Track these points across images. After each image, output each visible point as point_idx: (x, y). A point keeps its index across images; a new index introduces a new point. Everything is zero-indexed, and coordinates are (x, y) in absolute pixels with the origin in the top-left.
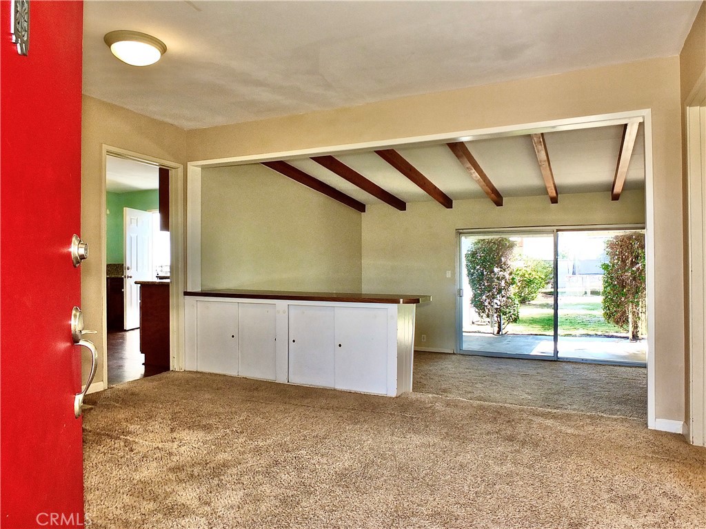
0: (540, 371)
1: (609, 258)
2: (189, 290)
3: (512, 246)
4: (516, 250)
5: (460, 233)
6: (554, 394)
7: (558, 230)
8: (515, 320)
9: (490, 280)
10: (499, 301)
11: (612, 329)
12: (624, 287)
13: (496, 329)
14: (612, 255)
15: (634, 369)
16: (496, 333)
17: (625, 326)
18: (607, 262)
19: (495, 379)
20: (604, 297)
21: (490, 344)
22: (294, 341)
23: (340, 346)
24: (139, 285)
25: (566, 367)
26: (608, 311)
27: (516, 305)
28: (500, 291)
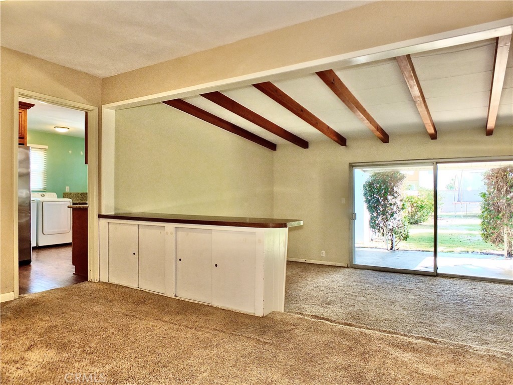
0: (420, 285)
1: (486, 187)
2: (103, 213)
3: (402, 178)
4: (405, 182)
5: (353, 166)
6: (429, 310)
7: (437, 163)
8: (406, 238)
9: (385, 206)
10: (391, 223)
11: (489, 247)
12: (499, 212)
13: (390, 246)
14: (489, 185)
15: (508, 286)
16: (389, 248)
17: (500, 245)
18: (485, 191)
19: (377, 293)
20: (482, 221)
21: (383, 258)
22: (180, 260)
23: (216, 265)
24: (72, 209)
25: (444, 282)
26: (486, 233)
27: (406, 227)
28: (392, 215)
